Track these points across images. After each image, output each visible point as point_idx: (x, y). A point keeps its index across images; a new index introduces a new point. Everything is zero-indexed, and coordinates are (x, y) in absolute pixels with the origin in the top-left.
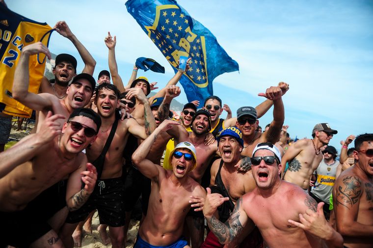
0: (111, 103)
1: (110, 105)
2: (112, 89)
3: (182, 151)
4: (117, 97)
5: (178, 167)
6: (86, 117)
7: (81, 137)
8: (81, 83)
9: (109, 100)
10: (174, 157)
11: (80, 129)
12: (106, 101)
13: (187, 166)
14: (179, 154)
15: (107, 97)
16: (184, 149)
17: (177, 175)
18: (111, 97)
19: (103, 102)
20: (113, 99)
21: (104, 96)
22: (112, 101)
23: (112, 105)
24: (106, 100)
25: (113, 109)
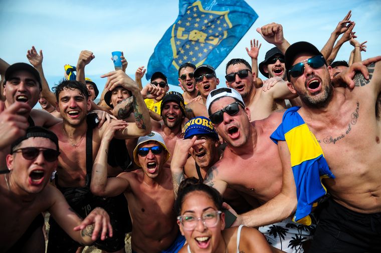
0: (78, 106)
1: (77, 109)
2: (76, 88)
3: (146, 146)
4: (85, 97)
5: (149, 166)
6: (38, 138)
7: (42, 165)
8: (18, 77)
9: (75, 103)
10: (140, 156)
11: (37, 155)
12: (72, 105)
13: (158, 161)
14: (145, 149)
15: (72, 100)
16: (148, 143)
17: (150, 175)
18: (76, 98)
19: (67, 107)
20: (80, 100)
21: (67, 99)
22: (80, 104)
23: (80, 108)
24: (71, 103)
25: (82, 113)
